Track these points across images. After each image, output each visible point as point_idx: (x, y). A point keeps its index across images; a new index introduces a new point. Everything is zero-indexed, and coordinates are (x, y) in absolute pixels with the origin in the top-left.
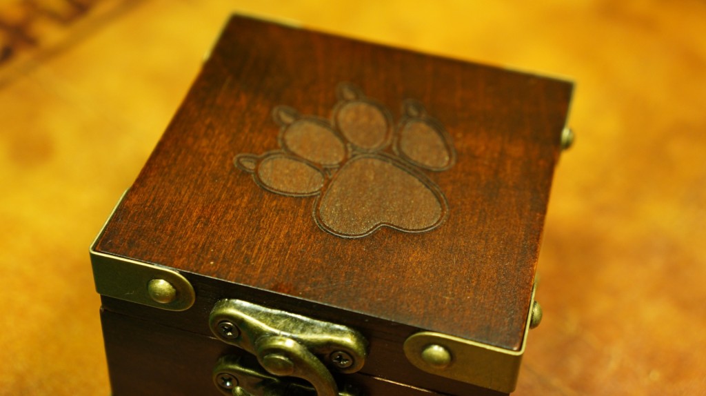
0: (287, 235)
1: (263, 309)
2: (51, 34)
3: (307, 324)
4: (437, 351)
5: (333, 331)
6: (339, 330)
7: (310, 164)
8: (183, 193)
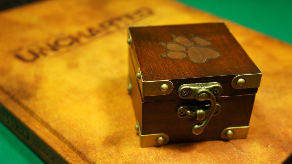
0: (188, 66)
1: (193, 84)
2: (84, 40)
3: (206, 84)
4: (241, 80)
5: (214, 84)
6: (214, 83)
7: (178, 51)
8: (154, 64)
